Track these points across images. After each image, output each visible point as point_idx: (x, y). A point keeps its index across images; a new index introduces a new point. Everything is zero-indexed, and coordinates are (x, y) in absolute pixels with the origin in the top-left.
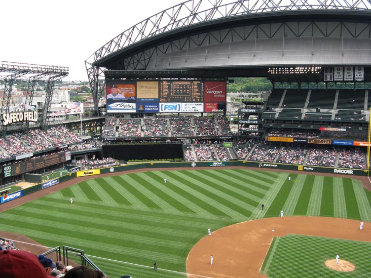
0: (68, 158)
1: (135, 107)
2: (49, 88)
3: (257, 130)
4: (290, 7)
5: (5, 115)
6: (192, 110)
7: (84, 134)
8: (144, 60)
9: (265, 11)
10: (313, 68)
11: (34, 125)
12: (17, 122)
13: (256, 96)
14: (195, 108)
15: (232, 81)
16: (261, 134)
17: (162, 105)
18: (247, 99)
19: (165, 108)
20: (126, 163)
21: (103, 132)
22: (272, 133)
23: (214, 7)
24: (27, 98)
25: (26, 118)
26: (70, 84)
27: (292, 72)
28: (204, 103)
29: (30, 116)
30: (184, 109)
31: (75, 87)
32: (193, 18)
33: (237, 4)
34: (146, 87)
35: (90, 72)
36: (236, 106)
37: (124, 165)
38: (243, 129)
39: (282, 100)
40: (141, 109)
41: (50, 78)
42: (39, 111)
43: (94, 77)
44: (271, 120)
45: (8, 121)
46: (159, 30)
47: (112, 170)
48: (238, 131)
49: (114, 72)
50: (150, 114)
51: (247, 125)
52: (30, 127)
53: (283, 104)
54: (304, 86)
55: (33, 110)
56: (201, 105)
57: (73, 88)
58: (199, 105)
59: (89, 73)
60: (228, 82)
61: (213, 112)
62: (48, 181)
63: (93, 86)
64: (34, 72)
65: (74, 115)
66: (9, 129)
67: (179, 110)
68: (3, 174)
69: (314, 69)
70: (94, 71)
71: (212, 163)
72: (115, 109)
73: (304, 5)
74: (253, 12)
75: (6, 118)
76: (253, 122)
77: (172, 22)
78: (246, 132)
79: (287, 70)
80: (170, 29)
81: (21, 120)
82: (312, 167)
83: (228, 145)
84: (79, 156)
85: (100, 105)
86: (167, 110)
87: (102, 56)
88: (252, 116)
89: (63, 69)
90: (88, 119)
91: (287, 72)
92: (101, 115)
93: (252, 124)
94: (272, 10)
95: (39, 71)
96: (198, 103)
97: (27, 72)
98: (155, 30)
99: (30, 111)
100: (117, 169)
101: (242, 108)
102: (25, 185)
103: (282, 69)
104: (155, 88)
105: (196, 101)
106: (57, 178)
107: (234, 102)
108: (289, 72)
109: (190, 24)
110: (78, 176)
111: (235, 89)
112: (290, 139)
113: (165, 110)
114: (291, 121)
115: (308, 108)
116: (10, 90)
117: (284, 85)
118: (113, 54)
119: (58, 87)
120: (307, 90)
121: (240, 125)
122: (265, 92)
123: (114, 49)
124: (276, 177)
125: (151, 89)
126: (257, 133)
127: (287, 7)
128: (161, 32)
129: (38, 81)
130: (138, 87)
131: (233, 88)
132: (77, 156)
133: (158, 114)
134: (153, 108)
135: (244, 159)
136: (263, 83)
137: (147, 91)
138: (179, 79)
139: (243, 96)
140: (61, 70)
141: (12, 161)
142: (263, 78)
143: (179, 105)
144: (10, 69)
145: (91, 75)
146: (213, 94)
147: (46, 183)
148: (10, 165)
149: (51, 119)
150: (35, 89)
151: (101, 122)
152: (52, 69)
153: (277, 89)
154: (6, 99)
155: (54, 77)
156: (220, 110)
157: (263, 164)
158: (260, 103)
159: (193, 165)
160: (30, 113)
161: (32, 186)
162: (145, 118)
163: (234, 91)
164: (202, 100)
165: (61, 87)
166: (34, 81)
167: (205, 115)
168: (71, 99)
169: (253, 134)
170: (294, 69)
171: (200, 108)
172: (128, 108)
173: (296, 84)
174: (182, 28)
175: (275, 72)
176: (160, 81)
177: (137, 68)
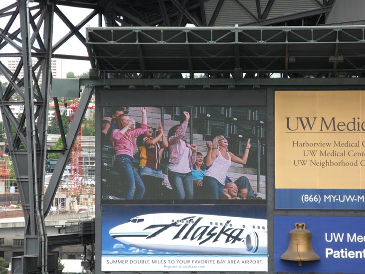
1: (264, 242)
34: (336, 127)
40: (300, 250)
49: (142, 36)
125: (362, 137)
137: (332, 146)
172: (222, 243)
177: (273, 14)
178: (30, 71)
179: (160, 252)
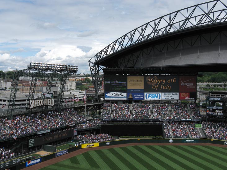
0: (75, 133)
1: (126, 96)
3: (222, 114)
5: (31, 101)
6: (170, 98)
7: (88, 116)
8: (133, 60)
11: (51, 108)
12: (39, 106)
13: (220, 85)
14: (172, 96)
15: (201, 76)
16: (225, 117)
17: (146, 94)
18: (212, 88)
19: (149, 97)
20: (118, 139)
21: (102, 114)
23: (186, 18)
24: (47, 89)
25: (46, 103)
28: (179, 92)
29: (49, 102)
30: (163, 97)
32: (170, 28)
33: (204, 16)
34: (135, 81)
35: (93, 69)
36: (204, 94)
37: (117, 140)
38: (210, 113)
40: (131, 97)
41: (63, 74)
42: (55, 97)
43: (95, 73)
45: (33, 106)
46: (144, 37)
47: (108, 144)
48: (207, 114)
49: (110, 69)
50: (137, 101)
51: (214, 111)
52: (48, 110)
55: (51, 97)
56: (177, 94)
57: (78, 79)
59: (91, 70)
60: (198, 76)
62: (60, 151)
64: (52, 70)
66: (33, 111)
67: (160, 98)
68: (28, 145)
70: (95, 69)
71: (185, 140)
72: (111, 97)
74: (217, 21)
75: (32, 103)
76: (218, 108)
77: (154, 31)
78: (213, 116)
80: (152, 37)
81: (42, 105)
83: (199, 126)
84: (83, 133)
86: (150, 98)
87: (101, 57)
89: (73, 67)
90: (91, 104)
93: (217, 110)
95: (56, 69)
96: (174, 93)
97: (48, 70)
98: (141, 37)
99: (48, 98)
100: (112, 143)
101: (209, 97)
104: (141, 81)
106: (67, 149)
107: (203, 90)
109: (167, 33)
110: (82, 148)
111: (203, 80)
113: (149, 98)
116: (36, 83)
118: (109, 56)
121: (208, 110)
123: (110, 52)
125: (139, 82)
126: (222, 117)
128: (145, 39)
130: (128, 81)
132: (82, 132)
133: (143, 101)
134: (139, 96)
135: (212, 138)
137: (135, 83)
138: (160, 74)
139: (209, 85)
140: (72, 68)
141: (34, 136)
143: (160, 94)
144: (36, 68)
145: (93, 71)
146: (186, 86)
148: (33, 138)
151: (100, 106)
152: (65, 68)
154: (32, 89)
156: (191, 98)
158: (224, 93)
159: (171, 141)
160: (49, 100)
161: (49, 154)
162: (133, 104)
163: (202, 81)
165: (70, 79)
167: (179, 101)
168: (77, 88)
171: (176, 96)
172: (121, 96)
174: (161, 36)
176: (144, 76)
177: (127, 66)
178: (96, 74)
179: (113, 97)
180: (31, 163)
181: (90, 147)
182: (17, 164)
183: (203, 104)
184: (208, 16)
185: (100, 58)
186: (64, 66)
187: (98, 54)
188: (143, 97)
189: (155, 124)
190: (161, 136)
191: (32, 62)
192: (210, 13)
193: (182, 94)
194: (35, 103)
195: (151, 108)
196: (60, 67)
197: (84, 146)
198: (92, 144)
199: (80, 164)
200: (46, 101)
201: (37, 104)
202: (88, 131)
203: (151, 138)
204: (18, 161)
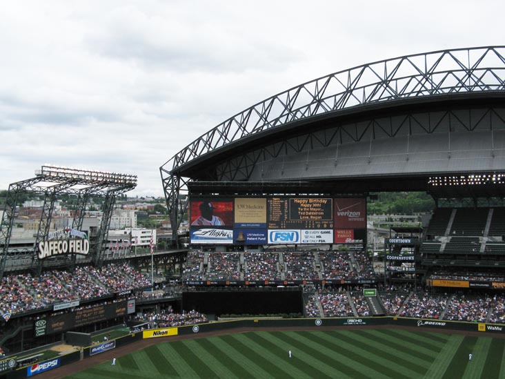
0: (131, 310)
1: (232, 236)
2: (108, 205)
3: (414, 269)
4: (457, 89)
5: (41, 244)
6: (317, 241)
7: (156, 275)
8: (246, 167)
9: (420, 94)
10: (494, 176)
11: (83, 259)
12: (58, 254)
13: (411, 219)
14: (319, 237)
15: (375, 198)
16: (420, 276)
17: (271, 233)
18: (397, 224)
19: (276, 237)
20: (217, 320)
21: (184, 272)
22: (436, 275)
23: (347, 89)
24: (74, 220)
25: (72, 249)
26: (137, 201)
27: (463, 182)
28: (334, 229)
29: (78, 246)
30: (303, 238)
31: (146, 206)
32: (317, 107)
33: (380, 86)
35: (167, 184)
36: (381, 234)
37: (214, 322)
38: (393, 268)
39: (450, 224)
41: (109, 192)
42: (92, 239)
43: (173, 191)
44: (435, 254)
45: (46, 253)
46: (269, 123)
47: (196, 329)
48: (385, 271)
49: (201, 183)
50: (254, 246)
51: (398, 263)
52: (76, 263)
53: (452, 230)
54: (482, 203)
55: (83, 237)
56: (329, 232)
57: (142, 207)
58: (327, 232)
59: (165, 185)
60: (368, 199)
61: (349, 244)
63: (171, 204)
64: (86, 182)
65: (142, 246)
66: (46, 264)
67: (297, 240)
68: (33, 331)
69: (497, 177)
70: (172, 183)
71: (345, 320)
72: (202, 238)
73: (478, 85)
74: (403, 96)
75: (43, 247)
76: (407, 258)
77: (286, 112)
78: (396, 274)
79: (456, 179)
80: (283, 122)
81: (65, 251)
82: (500, 327)
83: (370, 293)
84: (147, 308)
85: (180, 232)
86: (279, 241)
87: (185, 161)
88: (406, 249)
89: (128, 178)
90: (162, 253)
91: (456, 182)
92: (181, 246)
93: (405, 261)
94: (431, 93)
95: (93, 181)
96: (326, 230)
97: (77, 181)
98: (261, 123)
99: (78, 238)
100: (203, 328)
101: (391, 238)
102: (66, 349)
103: (448, 179)
104: (262, 207)
105: (322, 228)
106: (114, 339)
107: (379, 229)
108: (460, 182)
109: (312, 115)
110: (144, 337)
112: (464, 282)
113: (276, 239)
114: (464, 255)
115: (490, 235)
116: (52, 208)
117: (452, 203)
118: (200, 158)
119: (120, 206)
120: (487, 209)
121: (387, 263)
122: (424, 213)
123: (202, 150)
124: (445, 341)
126: (414, 275)
127: (453, 88)
128: (270, 126)
129: (92, 196)
130: (236, 207)
131: (377, 208)
132: (144, 307)
133: (265, 247)
134: (258, 237)
135: (394, 315)
136: (422, 200)
137: (249, 212)
138: (297, 194)
139: (391, 220)
140: (126, 180)
141: (47, 313)
142: (421, 193)
143: (297, 232)
144: (53, 177)
145: (169, 188)
146: (347, 217)
147: (96, 347)
148: (44, 319)
149: (108, 252)
150: (87, 208)
151: (182, 257)
152: (112, 178)
153: (442, 209)
154: (45, 220)
155: (114, 191)
156: (357, 241)
157: (424, 321)
158: (417, 230)
159: (318, 322)
160: (78, 241)
161: (75, 350)
162: (246, 252)
163: (379, 212)
164: (331, 226)
165: (125, 206)
166: (86, 196)
167: (335, 247)
168: (138, 223)
169: (407, 276)
170: (467, 178)
171: (328, 238)
172: (221, 236)
173: (469, 200)
174: (300, 121)
175: (438, 183)
176: (268, 198)
178: (174, 193)
180: (38, 368)
181: (160, 336)
182: (8, 370)
183: (380, 254)
184: (387, 86)
185: (183, 162)
186: (109, 174)
187: (179, 155)
188: (265, 239)
189: (288, 290)
190: (300, 314)
191: (46, 165)
192: (390, 81)
193: (339, 232)
194: (51, 248)
195: (281, 260)
196: (101, 177)
197: (148, 334)
198: (164, 330)
199: (138, 368)
200: (72, 244)
201: (54, 251)
202: (156, 304)
203: (280, 318)
204: (12, 364)
